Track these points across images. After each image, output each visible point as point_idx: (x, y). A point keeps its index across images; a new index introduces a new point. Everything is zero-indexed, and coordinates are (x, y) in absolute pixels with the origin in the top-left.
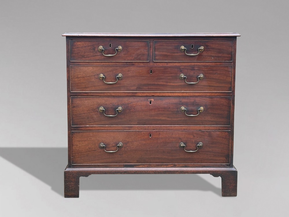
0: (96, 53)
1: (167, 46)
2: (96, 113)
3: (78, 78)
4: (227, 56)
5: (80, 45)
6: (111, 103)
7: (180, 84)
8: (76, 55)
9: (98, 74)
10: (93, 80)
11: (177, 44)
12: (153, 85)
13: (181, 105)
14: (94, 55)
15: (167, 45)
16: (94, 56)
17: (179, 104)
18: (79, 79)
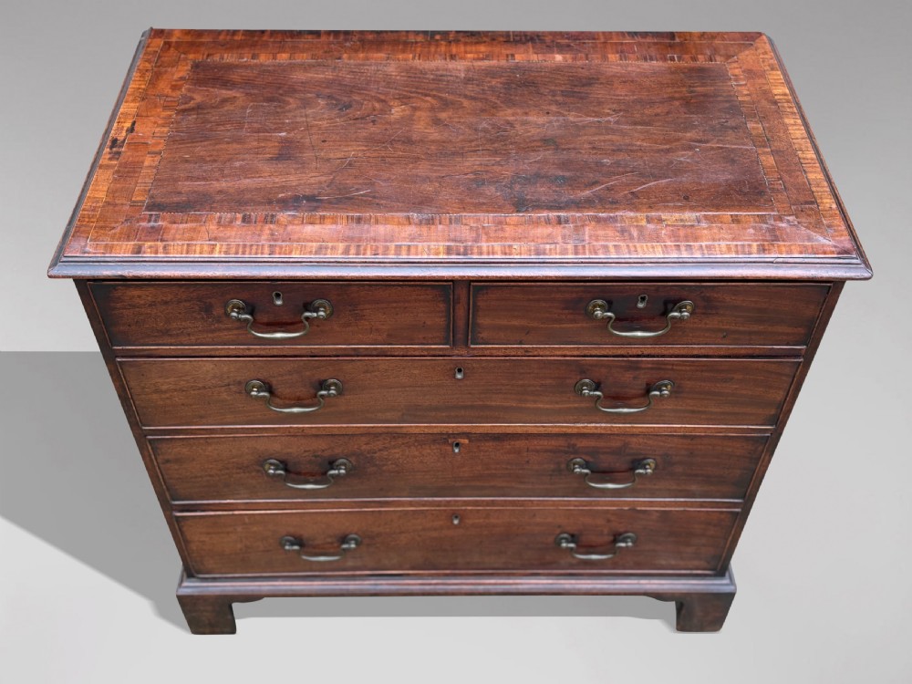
0: (219, 322)
1: (529, 300)
2: (253, 474)
3: (157, 391)
4: (789, 330)
5: (139, 297)
6: (305, 451)
7: (576, 405)
8: (133, 327)
9: (240, 383)
10: (224, 396)
11: (574, 295)
12: (465, 407)
13: (572, 456)
14: (213, 327)
15: (531, 297)
16: (213, 331)
17: (566, 452)
18: (168, 395)
